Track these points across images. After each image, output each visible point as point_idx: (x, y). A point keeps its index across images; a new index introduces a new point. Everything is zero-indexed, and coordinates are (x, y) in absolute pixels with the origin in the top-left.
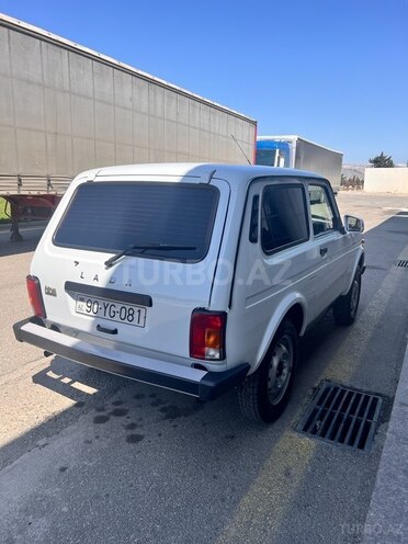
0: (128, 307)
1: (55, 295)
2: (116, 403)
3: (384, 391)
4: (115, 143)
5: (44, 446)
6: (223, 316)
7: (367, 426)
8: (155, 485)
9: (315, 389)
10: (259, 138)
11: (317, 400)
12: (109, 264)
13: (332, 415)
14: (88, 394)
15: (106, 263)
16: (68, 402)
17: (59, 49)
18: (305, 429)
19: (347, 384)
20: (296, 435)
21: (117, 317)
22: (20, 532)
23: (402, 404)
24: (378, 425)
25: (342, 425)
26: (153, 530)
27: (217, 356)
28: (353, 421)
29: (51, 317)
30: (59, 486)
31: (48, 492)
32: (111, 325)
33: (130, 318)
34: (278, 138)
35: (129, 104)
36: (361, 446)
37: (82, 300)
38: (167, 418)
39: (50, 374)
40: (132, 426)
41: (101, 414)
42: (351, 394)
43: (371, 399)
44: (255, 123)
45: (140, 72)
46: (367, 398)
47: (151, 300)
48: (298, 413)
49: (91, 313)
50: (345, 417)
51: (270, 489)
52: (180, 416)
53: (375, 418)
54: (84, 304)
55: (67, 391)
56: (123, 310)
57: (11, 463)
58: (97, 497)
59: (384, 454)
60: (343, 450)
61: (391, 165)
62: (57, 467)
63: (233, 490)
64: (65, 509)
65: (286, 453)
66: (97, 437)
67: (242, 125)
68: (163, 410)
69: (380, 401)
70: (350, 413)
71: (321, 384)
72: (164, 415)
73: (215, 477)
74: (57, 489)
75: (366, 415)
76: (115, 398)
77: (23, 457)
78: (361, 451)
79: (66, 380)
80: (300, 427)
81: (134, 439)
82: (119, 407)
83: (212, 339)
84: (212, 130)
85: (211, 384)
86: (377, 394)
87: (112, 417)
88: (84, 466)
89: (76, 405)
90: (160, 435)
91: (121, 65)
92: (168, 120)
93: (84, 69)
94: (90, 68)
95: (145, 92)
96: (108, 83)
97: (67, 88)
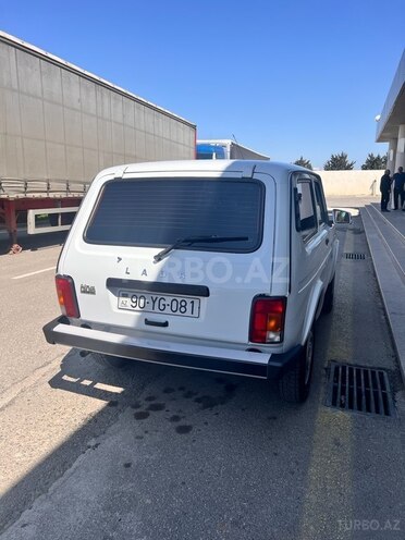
0: (179, 300)
1: (93, 293)
2: (149, 399)
4: (65, 145)
5: (96, 446)
6: (282, 300)
7: (385, 396)
8: (223, 469)
9: (326, 369)
10: (198, 141)
11: (332, 379)
12: (158, 258)
13: (351, 390)
14: (116, 394)
15: (155, 257)
16: (100, 404)
18: (334, 404)
19: (352, 363)
20: (328, 410)
21: (168, 310)
22: (114, 529)
24: (393, 394)
25: (364, 397)
26: (243, 507)
27: (277, 339)
28: (372, 393)
29: (85, 316)
30: (132, 481)
31: (123, 488)
32: (161, 318)
33: (183, 309)
34: (213, 142)
36: (387, 413)
37: (125, 296)
38: (204, 407)
39: (65, 377)
40: (175, 419)
41: (139, 410)
42: (359, 371)
43: (377, 373)
44: (194, 127)
45: (86, 73)
46: (373, 373)
47: (208, 289)
48: (322, 391)
49: (137, 308)
50: (363, 390)
51: (329, 458)
52: (216, 404)
53: (388, 389)
54: (129, 300)
55: (92, 392)
56: (175, 302)
57: (70, 466)
58: (173, 486)
60: (375, 418)
62: (121, 463)
63: (297, 463)
64: (148, 501)
65: (328, 426)
66: (146, 432)
67: (183, 129)
68: (198, 400)
69: (385, 374)
70: (366, 387)
71: (329, 364)
72: (201, 405)
73: (276, 454)
74: (131, 485)
75: (379, 387)
76: (145, 395)
77: (80, 459)
78: (389, 417)
79: (87, 382)
80: (329, 402)
81: (184, 430)
82: (153, 402)
83: (272, 324)
84: (156, 133)
85: (279, 364)
86: (381, 369)
87: (151, 412)
88: (147, 460)
89: (109, 405)
90: (206, 423)
91: (69, 64)
92: (116, 122)
93: (32, 68)
94: (37, 66)
95: (93, 93)
96: (56, 83)
97: (16, 87)
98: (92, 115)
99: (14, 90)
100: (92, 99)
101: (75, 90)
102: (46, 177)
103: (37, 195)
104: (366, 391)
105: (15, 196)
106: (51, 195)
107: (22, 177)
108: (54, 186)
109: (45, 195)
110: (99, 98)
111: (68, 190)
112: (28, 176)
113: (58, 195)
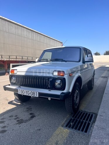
3: (95, 112)
4: (22, 47)
7: (89, 124)
13: (77, 120)
17: (5, 21)
18: (66, 126)
19: (83, 110)
20: (62, 128)
23: (100, 116)
24: (92, 123)
28: (84, 122)
35: (26, 36)
38: (18, 123)
40: (4, 127)
42: (84, 113)
43: (91, 115)
44: (62, 43)
45: (29, 28)
46: (89, 114)
50: (81, 121)
52: (23, 123)
53: (92, 121)
59: (93, 134)
60: (79, 133)
61: (99, 55)
65: (58, 135)
68: (18, 121)
69: (94, 115)
70: (83, 120)
75: (88, 120)
78: (85, 133)
80: (65, 125)
82: (2, 120)
84: (50, 44)
86: (93, 113)
90: (13, 130)
91: (24, 26)
92: (37, 41)
93: (12, 27)
94: (14, 26)
95: (31, 33)
96: (20, 31)
97: (8, 31)
98: (30, 39)
99: (7, 32)
100: (30, 35)
101: (25, 33)
102: (16, 55)
103: (13, 60)
104: (85, 122)
105: (6, 60)
106: (17, 60)
107: (8, 54)
108: (18, 57)
109: (15, 60)
110: (32, 35)
111: (22, 59)
112: (10, 54)
113: (19, 60)
